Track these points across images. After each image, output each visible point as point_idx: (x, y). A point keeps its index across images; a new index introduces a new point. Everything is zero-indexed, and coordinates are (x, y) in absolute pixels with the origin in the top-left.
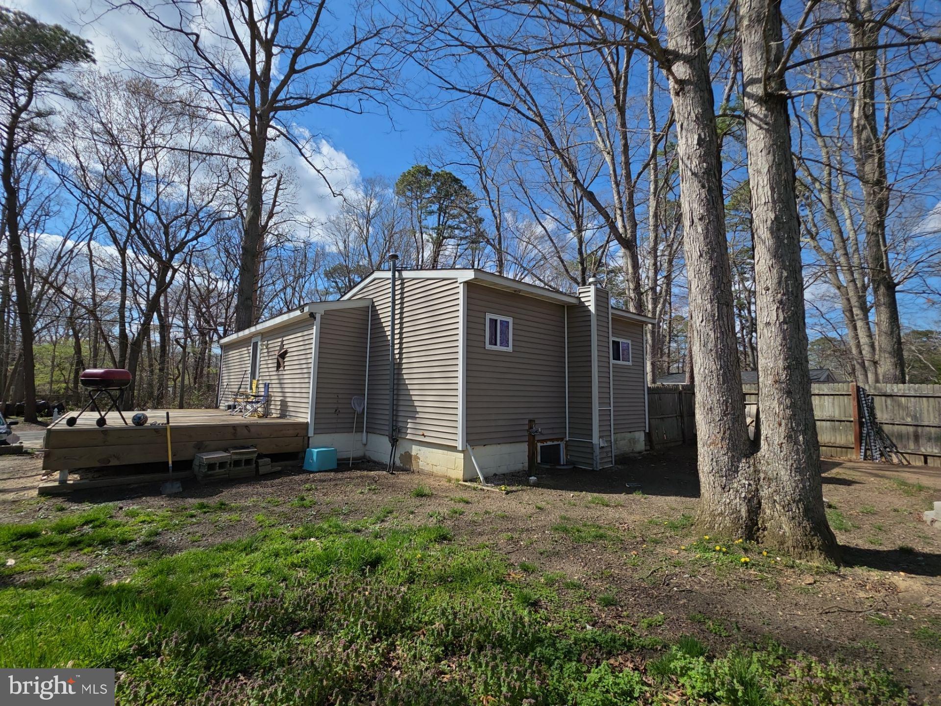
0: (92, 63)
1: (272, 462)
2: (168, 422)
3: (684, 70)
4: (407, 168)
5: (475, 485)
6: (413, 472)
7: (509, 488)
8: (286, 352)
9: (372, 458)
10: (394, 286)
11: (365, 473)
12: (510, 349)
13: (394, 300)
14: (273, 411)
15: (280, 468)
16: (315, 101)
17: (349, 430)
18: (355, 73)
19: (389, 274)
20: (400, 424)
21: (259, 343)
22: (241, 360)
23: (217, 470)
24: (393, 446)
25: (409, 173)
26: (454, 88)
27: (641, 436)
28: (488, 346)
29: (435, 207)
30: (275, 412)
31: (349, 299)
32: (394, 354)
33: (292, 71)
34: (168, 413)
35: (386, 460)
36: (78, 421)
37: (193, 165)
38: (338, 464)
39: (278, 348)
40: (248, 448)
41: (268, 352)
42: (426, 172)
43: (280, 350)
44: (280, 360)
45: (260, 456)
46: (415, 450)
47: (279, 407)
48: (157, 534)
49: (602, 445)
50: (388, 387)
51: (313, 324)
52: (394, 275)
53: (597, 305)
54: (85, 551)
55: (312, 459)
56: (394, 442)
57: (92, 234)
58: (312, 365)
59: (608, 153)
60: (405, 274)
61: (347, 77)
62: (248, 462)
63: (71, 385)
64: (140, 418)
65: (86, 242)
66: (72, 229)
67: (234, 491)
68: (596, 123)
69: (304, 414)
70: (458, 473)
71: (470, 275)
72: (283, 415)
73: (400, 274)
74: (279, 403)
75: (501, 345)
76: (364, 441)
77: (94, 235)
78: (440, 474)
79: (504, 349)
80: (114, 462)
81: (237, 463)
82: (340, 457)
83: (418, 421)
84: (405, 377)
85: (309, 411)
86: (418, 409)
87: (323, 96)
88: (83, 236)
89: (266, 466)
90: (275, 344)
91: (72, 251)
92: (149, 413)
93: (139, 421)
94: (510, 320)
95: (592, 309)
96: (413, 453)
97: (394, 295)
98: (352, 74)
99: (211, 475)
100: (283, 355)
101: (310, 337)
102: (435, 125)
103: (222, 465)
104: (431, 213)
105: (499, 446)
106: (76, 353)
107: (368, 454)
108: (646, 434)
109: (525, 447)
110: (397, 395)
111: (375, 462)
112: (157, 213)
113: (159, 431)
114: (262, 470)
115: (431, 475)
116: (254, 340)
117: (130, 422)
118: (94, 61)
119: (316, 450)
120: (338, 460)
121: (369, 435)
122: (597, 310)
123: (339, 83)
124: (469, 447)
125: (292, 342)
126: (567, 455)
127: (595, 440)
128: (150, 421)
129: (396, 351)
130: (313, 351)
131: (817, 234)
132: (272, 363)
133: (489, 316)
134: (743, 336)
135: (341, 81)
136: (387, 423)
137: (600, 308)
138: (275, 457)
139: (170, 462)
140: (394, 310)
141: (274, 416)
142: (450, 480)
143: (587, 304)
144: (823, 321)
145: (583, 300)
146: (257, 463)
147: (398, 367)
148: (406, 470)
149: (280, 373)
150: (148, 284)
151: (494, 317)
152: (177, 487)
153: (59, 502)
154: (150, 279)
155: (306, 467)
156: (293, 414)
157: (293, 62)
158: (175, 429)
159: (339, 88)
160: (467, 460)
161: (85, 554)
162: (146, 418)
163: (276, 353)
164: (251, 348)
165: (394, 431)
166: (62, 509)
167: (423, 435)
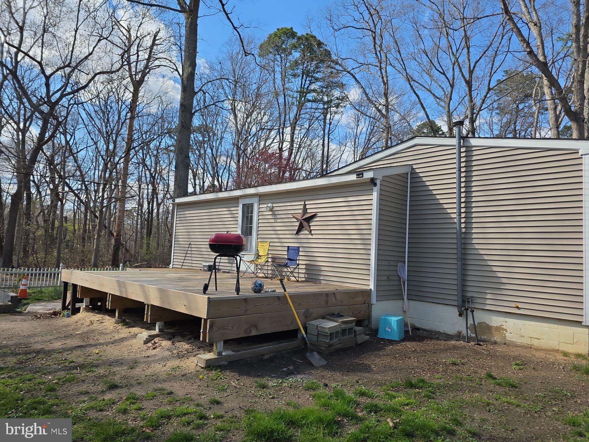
8: (314, 217)
10: (459, 153)
13: (460, 168)
17: (396, 297)
21: (255, 206)
23: (334, 340)
32: (460, 223)
39: (300, 211)
41: (274, 215)
43: (303, 214)
44: (305, 224)
47: (303, 271)
51: (371, 190)
59: (535, 24)
62: (350, 331)
69: (356, 280)
70: (580, 348)
72: (311, 278)
74: (303, 266)
76: (405, 309)
78: (546, 347)
80: (254, 333)
81: (344, 332)
83: (503, 292)
84: (477, 246)
85: (371, 278)
89: (361, 335)
90: (293, 207)
96: (495, 324)
97: (460, 162)
99: (331, 345)
100: (309, 219)
101: (367, 202)
103: (336, 334)
107: (410, 321)
110: (465, 264)
114: (359, 339)
115: (530, 347)
116: (243, 202)
121: (413, 302)
125: (323, 207)
130: (373, 217)
132: (288, 226)
142: (565, 354)
146: (355, 332)
147: (465, 236)
149: (304, 236)
156: (333, 279)
158: (291, 296)
163: (298, 216)
164: (240, 209)
165: (464, 301)
166: (264, 387)
167: (518, 307)
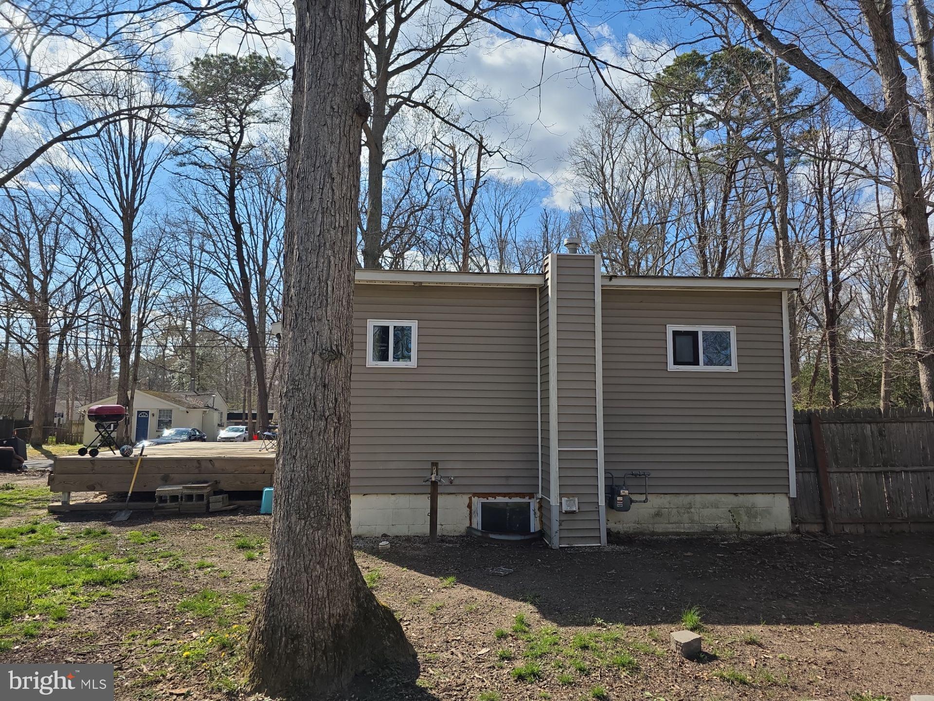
1: (228, 499)
12: (413, 363)
23: (168, 503)
28: (372, 364)
49: (568, 508)
53: (559, 284)
62: (199, 497)
75: (396, 358)
79: (401, 364)
80: (98, 489)
81: (190, 497)
89: (218, 503)
94: (413, 324)
99: (163, 508)
103: (174, 498)
105: (393, 498)
108: (792, 500)
114: (213, 507)
122: (559, 290)
128: (135, 453)
133: (373, 323)
139: (130, 493)
143: (548, 284)
146: (209, 499)
151: (383, 323)
158: (147, 461)
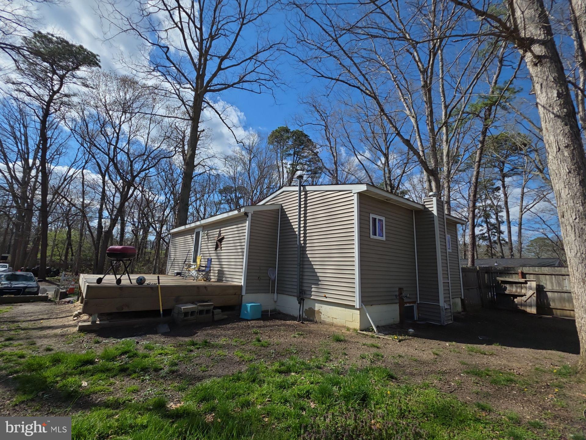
0: (98, 68)
1: (222, 312)
2: (159, 283)
3: (539, 49)
4: (275, 128)
5: (370, 334)
6: (316, 322)
7: (400, 338)
8: (223, 238)
9: (281, 311)
10: (300, 195)
11: (283, 322)
12: (384, 238)
13: (300, 205)
14: (212, 277)
15: (226, 317)
16: (232, 86)
17: (266, 291)
18: (253, 71)
19: (297, 188)
20: (305, 288)
21: (201, 232)
22: (185, 243)
23: (190, 317)
24: (300, 303)
25: (276, 131)
26: (323, 76)
27: (458, 301)
28: (372, 236)
29: (292, 152)
30: (213, 278)
31: (264, 204)
32: (300, 241)
33: (220, 69)
34: (158, 277)
35: (296, 313)
36: (103, 281)
37: (152, 126)
38: (262, 315)
39: (217, 235)
40: (207, 302)
41: (208, 238)
42: (287, 130)
43: (219, 237)
44: (219, 243)
45: (215, 308)
46: (317, 307)
47: (217, 275)
48: (176, 365)
49: (446, 307)
50: (296, 263)
51: (246, 220)
52: (300, 189)
53: (438, 210)
54: (133, 376)
55: (247, 311)
56: (301, 300)
57: (84, 166)
58: (245, 247)
59: (413, 117)
60: (308, 188)
61: (249, 73)
62: (208, 311)
63: (63, 258)
64: (141, 279)
65: (81, 170)
66: (74, 163)
67: (205, 332)
68: (404, 99)
69: (239, 280)
70: (356, 325)
71: (363, 188)
72: (220, 279)
73: (304, 188)
74: (217, 272)
75: (379, 235)
76: (275, 299)
77: (86, 166)
78: (339, 324)
79: (380, 238)
80: (126, 310)
81: (201, 312)
82: (263, 310)
83: (320, 286)
84: (309, 256)
85: (243, 278)
86: (320, 278)
87: (235, 84)
88: (80, 167)
89: (219, 315)
90: (215, 233)
91: (72, 176)
92: (147, 277)
93: (141, 281)
94: (383, 219)
95: (435, 212)
96: (316, 309)
97: (300, 202)
98: (252, 72)
99: (187, 320)
100: (221, 240)
101: (244, 228)
102: (300, 100)
103: (193, 313)
104: (289, 155)
105: (380, 306)
106: (68, 238)
107: (278, 308)
108: (462, 300)
109: (397, 307)
110: (303, 268)
111: (284, 314)
112: (127, 154)
113: (153, 288)
114: (216, 317)
115: (332, 325)
116: (196, 230)
117: (134, 282)
118: (100, 67)
119: (250, 305)
120: (262, 312)
121: (279, 295)
122: (438, 214)
123: (244, 77)
124: (363, 306)
125: (227, 232)
126: (418, 314)
127: (442, 303)
128: (147, 282)
129: (302, 239)
130: (246, 237)
131: (543, 169)
132: (211, 245)
133: (372, 216)
134: (489, 235)
135: (245, 76)
136: (296, 287)
137: (440, 213)
138: (224, 308)
139: (161, 311)
140: (300, 211)
141: (212, 280)
142: (348, 329)
143: (430, 209)
144: (545, 226)
145: (427, 206)
146: (213, 312)
147: (303, 249)
148: (312, 321)
149: (218, 252)
150: (114, 196)
151: (375, 216)
152: (166, 328)
153: (93, 336)
154: (115, 193)
155: (242, 316)
156: (230, 279)
157: (220, 64)
158: (163, 288)
159: (245, 79)
160: (363, 316)
161: (133, 378)
162: (145, 280)
163: (216, 239)
164: (195, 235)
165: (300, 293)
166: (98, 342)
167: (325, 296)
